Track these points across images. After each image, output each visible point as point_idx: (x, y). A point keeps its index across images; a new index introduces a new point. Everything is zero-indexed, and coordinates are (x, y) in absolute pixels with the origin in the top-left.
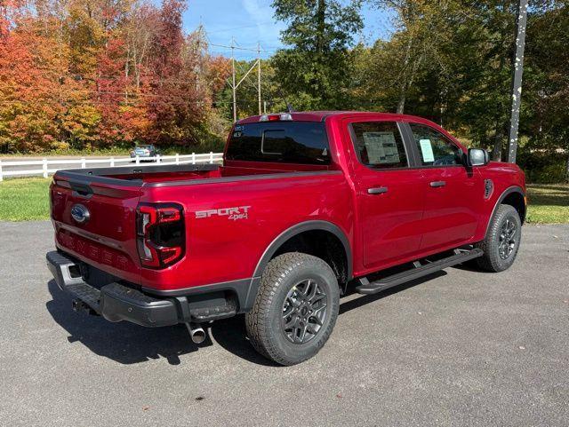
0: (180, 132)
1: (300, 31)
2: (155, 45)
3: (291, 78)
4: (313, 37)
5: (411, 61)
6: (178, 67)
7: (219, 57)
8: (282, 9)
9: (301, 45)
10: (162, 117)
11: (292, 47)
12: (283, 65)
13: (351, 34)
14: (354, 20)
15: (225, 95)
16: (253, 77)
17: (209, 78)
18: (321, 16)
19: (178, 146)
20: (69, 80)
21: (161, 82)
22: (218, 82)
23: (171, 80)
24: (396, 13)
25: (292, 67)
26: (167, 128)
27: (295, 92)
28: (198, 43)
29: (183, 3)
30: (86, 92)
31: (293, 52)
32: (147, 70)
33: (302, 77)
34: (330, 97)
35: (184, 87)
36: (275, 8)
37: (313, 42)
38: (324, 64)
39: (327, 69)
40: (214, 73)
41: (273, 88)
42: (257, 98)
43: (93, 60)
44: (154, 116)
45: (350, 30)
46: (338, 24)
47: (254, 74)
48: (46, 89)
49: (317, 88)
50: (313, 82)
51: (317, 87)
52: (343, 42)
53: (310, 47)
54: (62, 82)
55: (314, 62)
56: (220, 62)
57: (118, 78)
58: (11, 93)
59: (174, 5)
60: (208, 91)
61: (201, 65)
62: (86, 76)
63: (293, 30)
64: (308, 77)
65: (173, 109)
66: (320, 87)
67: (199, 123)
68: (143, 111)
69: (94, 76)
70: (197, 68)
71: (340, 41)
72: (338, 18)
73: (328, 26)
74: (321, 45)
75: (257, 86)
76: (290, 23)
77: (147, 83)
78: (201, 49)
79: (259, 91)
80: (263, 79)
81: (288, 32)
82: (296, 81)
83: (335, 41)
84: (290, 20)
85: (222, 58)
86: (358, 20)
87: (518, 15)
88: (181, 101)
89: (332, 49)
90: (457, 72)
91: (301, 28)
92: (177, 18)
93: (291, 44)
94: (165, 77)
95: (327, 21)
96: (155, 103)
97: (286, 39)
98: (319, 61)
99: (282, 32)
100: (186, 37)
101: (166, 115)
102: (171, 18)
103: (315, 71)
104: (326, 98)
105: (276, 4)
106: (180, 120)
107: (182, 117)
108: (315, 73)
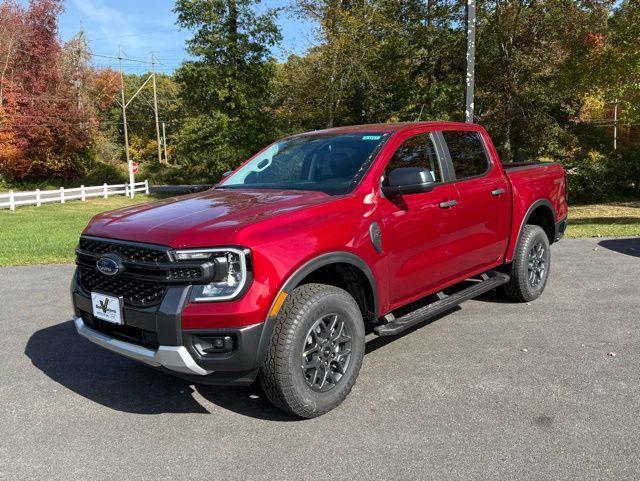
0: (59, 161)
1: (208, 41)
2: (23, 54)
3: (201, 95)
4: (225, 49)
5: (338, 78)
6: (54, 81)
7: (105, 69)
8: (187, 15)
9: (211, 57)
10: (34, 143)
11: (200, 59)
12: (189, 79)
13: (268, 47)
14: (271, 30)
15: (112, 115)
16: (147, 94)
17: (92, 94)
18: (232, 24)
19: (57, 178)
21: (31, 100)
22: (106, 99)
23: (45, 97)
24: (318, 24)
25: (202, 82)
26: (41, 157)
27: (207, 110)
28: (79, 52)
29: (59, 4)
31: (203, 64)
32: (12, 85)
33: (215, 94)
34: (249, 118)
35: (62, 106)
36: (178, 14)
37: (225, 54)
38: (239, 79)
39: (244, 86)
40: (100, 87)
41: (172, 107)
42: (154, 119)
44: (24, 142)
45: (267, 41)
46: (253, 34)
47: (147, 90)
49: (233, 106)
50: (228, 99)
52: (260, 55)
53: (221, 59)
55: (228, 76)
56: (106, 75)
59: (46, 6)
60: (93, 110)
61: (84, 78)
63: (200, 39)
64: (222, 94)
65: (49, 133)
66: (238, 105)
67: (84, 148)
68: (10, 136)
70: (78, 83)
71: (256, 54)
72: (252, 28)
73: (242, 37)
74: (235, 58)
75: (153, 104)
76: (196, 31)
77: (12, 101)
78: (82, 60)
79: (156, 110)
80: (159, 96)
81: (195, 41)
82: (208, 98)
83: (251, 54)
84: (196, 29)
85: (110, 71)
86: (275, 31)
87: (467, 30)
88: (59, 122)
89: (248, 62)
90: (386, 91)
91: (210, 37)
92: (50, 22)
93: (199, 55)
94: (37, 94)
95: (240, 31)
96: (25, 126)
97: (193, 49)
98: (234, 75)
99: (187, 42)
100: (62, 45)
101: (40, 140)
102: (43, 21)
103: (230, 88)
104: (244, 118)
105: (178, 9)
106: (59, 146)
107: (61, 142)
108: (230, 90)
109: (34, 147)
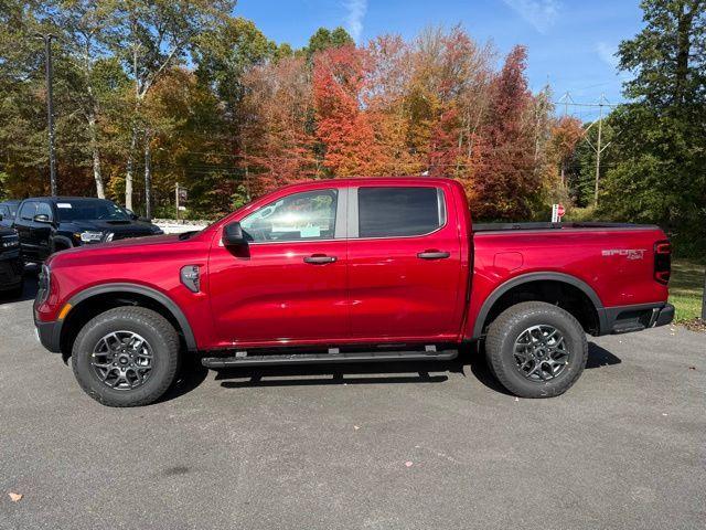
0: (508, 204)
4: (671, 86)
9: (652, 97)
10: (491, 188)
11: (638, 100)
18: (683, 58)
19: (504, 219)
20: (405, 154)
21: (493, 151)
23: (505, 148)
26: (494, 200)
28: (542, 105)
30: (418, 165)
31: (640, 105)
32: (480, 139)
35: (517, 155)
36: (621, 56)
43: (427, 133)
44: (482, 187)
48: (382, 163)
50: (660, 141)
51: (666, 147)
54: (398, 156)
55: (665, 116)
57: (450, 149)
58: (353, 168)
62: (420, 149)
64: (656, 135)
65: (503, 179)
66: (671, 146)
67: (533, 193)
68: (471, 182)
69: (428, 149)
73: (692, 70)
76: (638, 73)
77: (478, 153)
81: (635, 82)
84: (639, 69)
88: (513, 170)
91: (650, 77)
93: (638, 96)
94: (500, 145)
96: (484, 174)
97: (631, 91)
99: (625, 84)
101: (495, 186)
103: (665, 128)
104: (679, 160)
105: (622, 52)
106: (511, 190)
107: (513, 187)
108: (665, 131)
109: (489, 192)
